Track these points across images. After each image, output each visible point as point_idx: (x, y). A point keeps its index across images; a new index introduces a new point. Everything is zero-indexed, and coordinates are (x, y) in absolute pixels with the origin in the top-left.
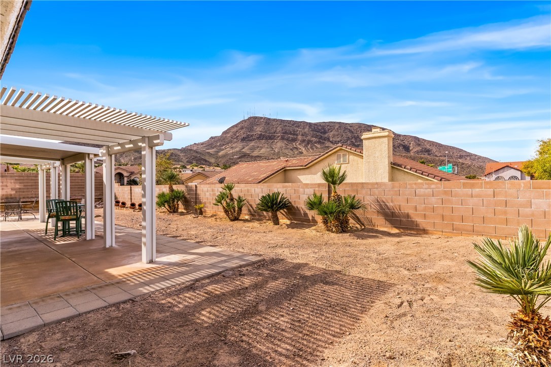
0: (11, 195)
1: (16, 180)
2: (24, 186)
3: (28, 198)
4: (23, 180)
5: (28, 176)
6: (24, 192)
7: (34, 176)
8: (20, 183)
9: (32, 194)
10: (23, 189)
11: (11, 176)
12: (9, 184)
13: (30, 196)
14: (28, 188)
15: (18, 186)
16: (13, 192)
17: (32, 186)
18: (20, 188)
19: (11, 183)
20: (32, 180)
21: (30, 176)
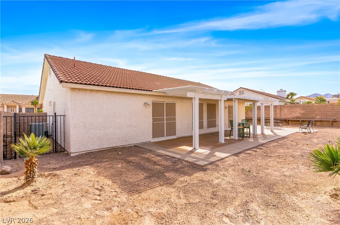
0: (299, 116)
1: (302, 108)
2: (306, 112)
3: (308, 118)
4: (305, 108)
5: (308, 106)
6: (305, 115)
7: (311, 106)
8: (304, 110)
9: (310, 116)
10: (305, 113)
11: (299, 107)
12: (298, 111)
13: (309, 118)
14: (308, 113)
15: (302, 112)
16: (300, 115)
17: (310, 111)
18: (304, 113)
19: (299, 110)
20: (310, 108)
21: (309, 106)
